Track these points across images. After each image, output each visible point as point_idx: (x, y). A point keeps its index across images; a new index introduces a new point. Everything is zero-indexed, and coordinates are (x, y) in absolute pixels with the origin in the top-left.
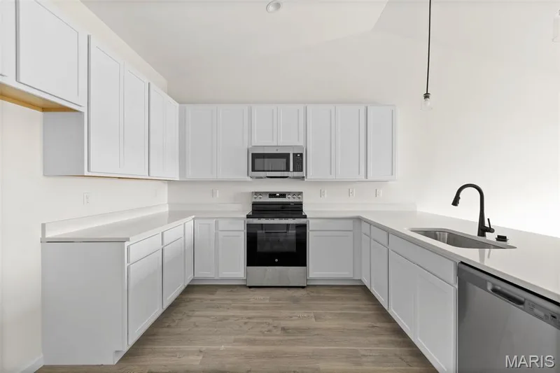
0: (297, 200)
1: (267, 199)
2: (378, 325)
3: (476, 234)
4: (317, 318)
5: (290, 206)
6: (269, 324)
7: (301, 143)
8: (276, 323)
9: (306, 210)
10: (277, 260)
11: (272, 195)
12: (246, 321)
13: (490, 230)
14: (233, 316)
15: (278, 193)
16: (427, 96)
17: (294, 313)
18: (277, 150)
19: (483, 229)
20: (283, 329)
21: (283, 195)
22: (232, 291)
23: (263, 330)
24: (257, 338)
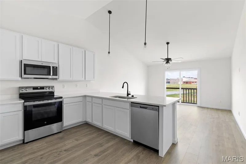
0: (51, 90)
1: (32, 91)
2: (100, 133)
3: (126, 96)
4: (77, 140)
5: (46, 94)
6: (56, 152)
7: (56, 61)
8: (59, 150)
9: (56, 94)
10: (45, 123)
11: (35, 88)
12: (41, 157)
13: (130, 94)
14: (30, 159)
15: (39, 87)
16: (109, 53)
17: (65, 143)
18: (42, 64)
19: (128, 94)
20: (65, 151)
21: (42, 88)
22: (13, 150)
23: (56, 155)
24: (55, 160)
